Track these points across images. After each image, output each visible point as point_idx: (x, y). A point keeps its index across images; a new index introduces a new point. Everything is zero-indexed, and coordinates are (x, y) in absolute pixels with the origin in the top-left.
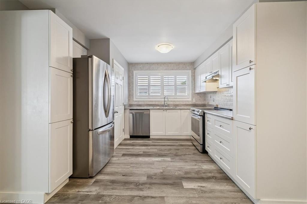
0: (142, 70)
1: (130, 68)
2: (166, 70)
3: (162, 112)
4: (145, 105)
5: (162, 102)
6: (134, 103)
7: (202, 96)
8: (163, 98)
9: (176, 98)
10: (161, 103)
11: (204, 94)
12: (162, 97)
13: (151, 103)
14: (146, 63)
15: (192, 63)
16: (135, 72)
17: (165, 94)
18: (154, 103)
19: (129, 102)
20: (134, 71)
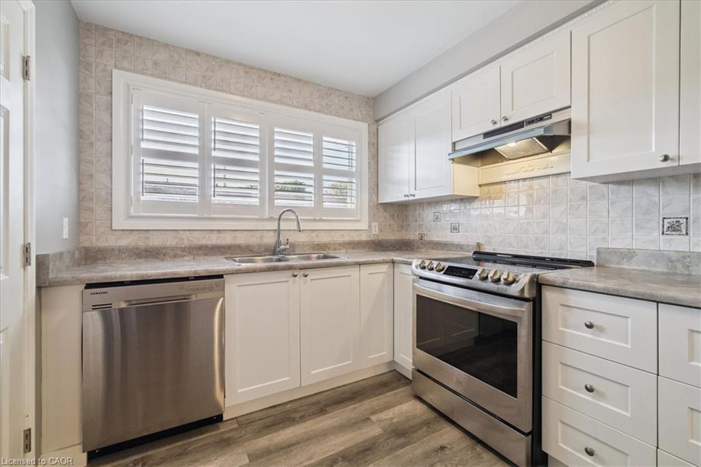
0: (164, 76)
1: (92, 51)
2: (280, 102)
3: (287, 281)
4: (184, 249)
5: (265, 234)
6: (112, 242)
7: (396, 216)
8: (271, 219)
9: (320, 220)
10: (261, 237)
11: (402, 210)
12: (267, 215)
13: (213, 240)
14: (188, 51)
15: (368, 98)
16: (120, 79)
17: (278, 202)
18: (227, 240)
19: (83, 238)
20: (115, 72)
